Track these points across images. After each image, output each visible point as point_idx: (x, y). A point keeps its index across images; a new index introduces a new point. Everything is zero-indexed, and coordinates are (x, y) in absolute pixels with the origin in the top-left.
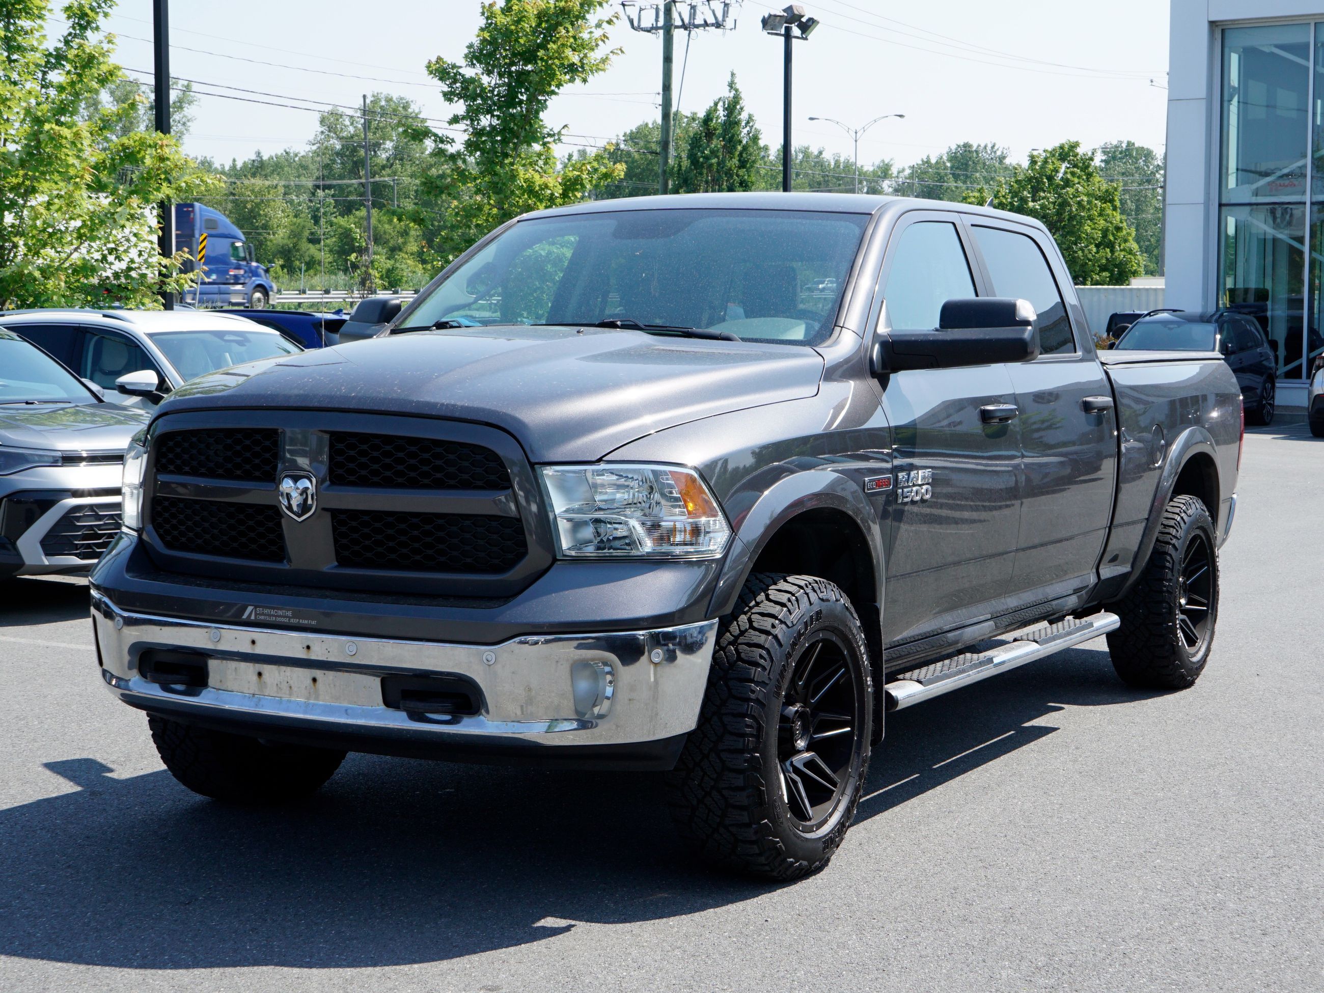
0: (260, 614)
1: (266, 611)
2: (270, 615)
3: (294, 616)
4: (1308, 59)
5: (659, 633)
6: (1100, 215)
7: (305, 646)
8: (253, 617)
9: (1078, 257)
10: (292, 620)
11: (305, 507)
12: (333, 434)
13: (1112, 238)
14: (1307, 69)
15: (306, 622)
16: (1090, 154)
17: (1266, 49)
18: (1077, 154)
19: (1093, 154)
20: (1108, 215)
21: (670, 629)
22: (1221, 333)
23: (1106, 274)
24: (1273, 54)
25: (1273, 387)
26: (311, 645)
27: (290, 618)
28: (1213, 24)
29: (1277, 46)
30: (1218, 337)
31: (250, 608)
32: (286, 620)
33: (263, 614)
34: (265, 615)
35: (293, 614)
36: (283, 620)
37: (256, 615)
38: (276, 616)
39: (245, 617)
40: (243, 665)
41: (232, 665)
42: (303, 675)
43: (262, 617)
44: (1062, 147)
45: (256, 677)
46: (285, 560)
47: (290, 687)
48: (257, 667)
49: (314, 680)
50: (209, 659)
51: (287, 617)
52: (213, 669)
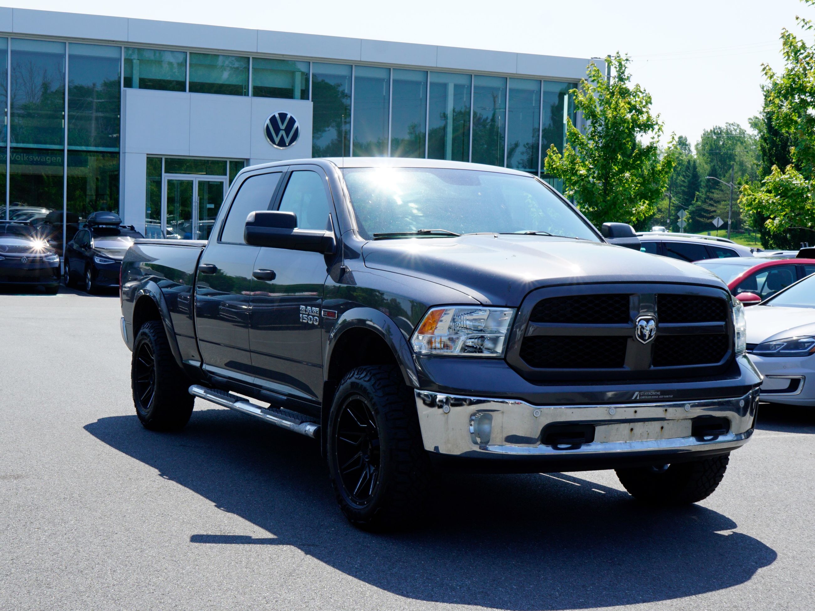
1: (646, 393)
2: (648, 396)
3: (661, 394)
7: (664, 409)
8: (638, 398)
10: (660, 397)
11: (650, 335)
15: (667, 396)
26: (667, 409)
27: (659, 395)
31: (637, 393)
32: (657, 397)
33: (644, 395)
34: (646, 396)
36: (655, 397)
37: (640, 396)
38: (651, 396)
39: (633, 398)
40: (623, 425)
41: (616, 426)
42: (657, 426)
43: (643, 397)
45: (629, 431)
46: (624, 366)
47: (648, 434)
48: (632, 425)
49: (662, 428)
50: (596, 426)
51: (658, 395)
52: (599, 430)
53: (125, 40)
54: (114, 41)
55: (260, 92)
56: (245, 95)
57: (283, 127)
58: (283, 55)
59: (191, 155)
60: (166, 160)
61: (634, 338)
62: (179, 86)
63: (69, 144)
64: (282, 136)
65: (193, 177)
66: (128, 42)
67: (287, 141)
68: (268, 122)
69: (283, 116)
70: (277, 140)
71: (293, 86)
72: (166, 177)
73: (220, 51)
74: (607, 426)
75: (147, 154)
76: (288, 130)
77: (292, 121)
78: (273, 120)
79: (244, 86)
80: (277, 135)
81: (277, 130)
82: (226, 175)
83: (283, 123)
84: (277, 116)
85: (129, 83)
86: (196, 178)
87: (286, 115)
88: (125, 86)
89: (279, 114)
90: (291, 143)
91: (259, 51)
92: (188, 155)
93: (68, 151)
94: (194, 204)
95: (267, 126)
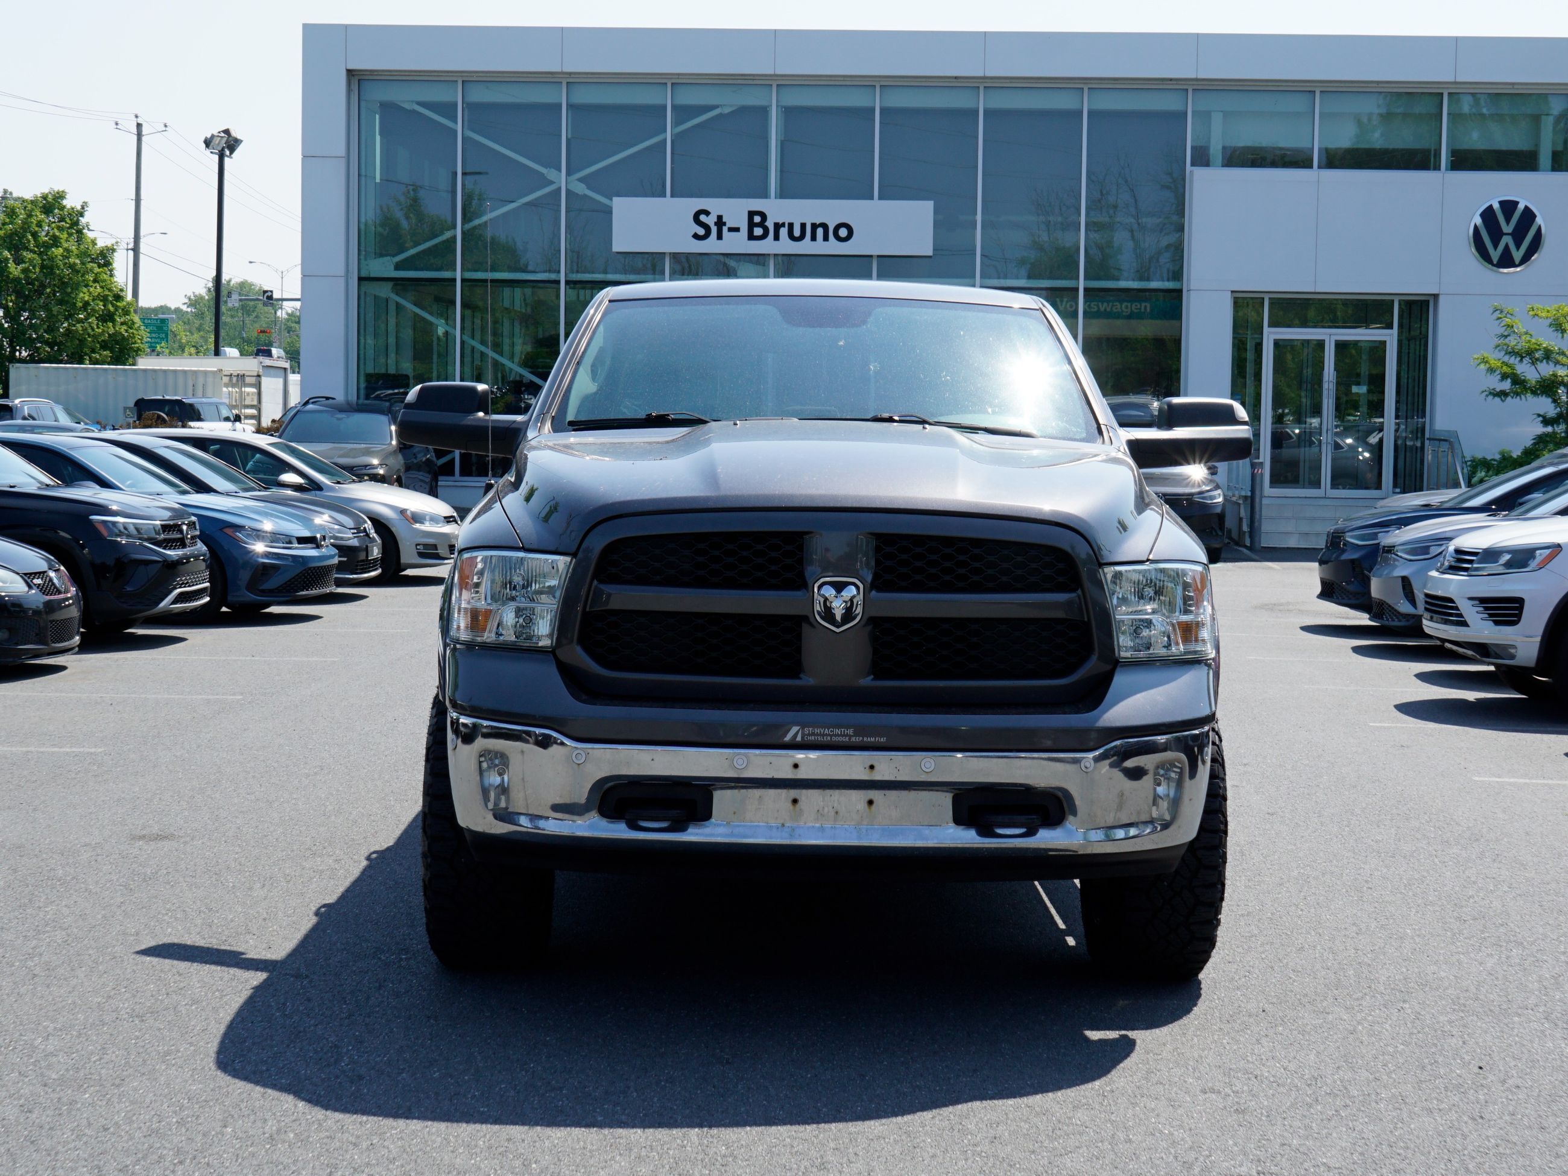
0: (809, 735)
1: (817, 731)
2: (823, 735)
3: (856, 734)
4: (456, 123)
5: (1188, 735)
6: (95, 281)
7: (867, 765)
8: (799, 738)
9: (77, 331)
10: (853, 739)
11: (848, 615)
12: (878, 536)
13: (112, 309)
14: (455, 132)
15: (873, 739)
16: (79, 208)
17: (407, 106)
18: (64, 207)
19: (83, 208)
20: (105, 281)
21: (1197, 732)
22: (395, 423)
23: (107, 353)
24: (414, 112)
25: (437, 486)
26: (875, 764)
27: (850, 737)
28: (350, 73)
29: (419, 103)
30: (393, 428)
31: (795, 729)
32: (846, 739)
33: (813, 734)
34: (817, 735)
35: (854, 732)
36: (840, 739)
37: (803, 736)
38: (831, 736)
39: (787, 739)
40: (772, 793)
41: (756, 793)
42: (857, 798)
43: (812, 738)
44: (45, 197)
45: (789, 805)
46: (802, 675)
47: (837, 813)
48: (793, 793)
49: (871, 802)
50: (715, 789)
51: (847, 735)
52: (721, 799)
53: (1192, 75)
54: (1171, 80)
55: (1464, 161)
56: (1435, 169)
57: (1507, 228)
58: (1513, 84)
59: (1318, 290)
60: (1273, 302)
61: (812, 620)
62: (1297, 160)
63: (1086, 278)
64: (1507, 247)
65: (1325, 334)
66: (1197, 80)
67: (1517, 255)
68: (1478, 220)
69: (1509, 207)
70: (1495, 255)
71: (1537, 145)
72: (1270, 335)
73: (1380, 85)
74: (736, 791)
75: (1232, 292)
76: (1518, 236)
77: (1528, 216)
78: (1488, 215)
79: (1433, 153)
80: (1496, 246)
81: (1496, 234)
82: (1390, 326)
83: (1508, 221)
84: (1496, 206)
85: (1202, 159)
86: (1330, 336)
87: (1517, 203)
88: (1193, 164)
89: (1501, 203)
90: (1526, 259)
91: (1458, 80)
92: (1313, 290)
93: (1086, 290)
94: (1325, 386)
95: (1476, 228)
